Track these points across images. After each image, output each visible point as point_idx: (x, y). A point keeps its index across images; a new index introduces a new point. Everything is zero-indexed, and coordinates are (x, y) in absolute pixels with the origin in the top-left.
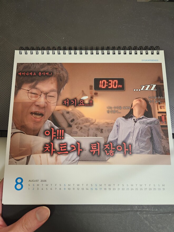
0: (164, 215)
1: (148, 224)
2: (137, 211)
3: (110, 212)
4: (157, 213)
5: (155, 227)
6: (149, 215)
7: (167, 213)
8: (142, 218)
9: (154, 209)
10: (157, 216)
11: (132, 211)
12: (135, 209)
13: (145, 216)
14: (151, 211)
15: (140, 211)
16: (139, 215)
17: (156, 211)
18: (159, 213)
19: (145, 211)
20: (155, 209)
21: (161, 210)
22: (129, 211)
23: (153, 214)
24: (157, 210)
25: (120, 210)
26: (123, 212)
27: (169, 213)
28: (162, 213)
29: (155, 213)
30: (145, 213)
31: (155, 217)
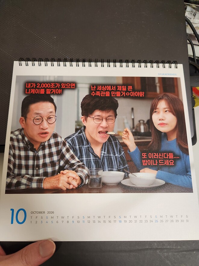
0: (188, 253)
2: (157, 249)
3: (126, 251)
4: (179, 250)
6: (170, 254)
7: (190, 251)
8: (163, 257)
9: (176, 246)
10: (180, 255)
11: (151, 249)
12: (154, 247)
13: (166, 254)
14: (173, 249)
15: (159, 249)
16: (159, 253)
18: (182, 251)
19: (166, 248)
21: (184, 247)
22: (147, 249)
23: (175, 252)
24: (179, 247)
25: (137, 248)
26: (141, 250)
27: (193, 250)
28: (186, 251)
29: (177, 251)
30: (165, 251)
31: (178, 256)
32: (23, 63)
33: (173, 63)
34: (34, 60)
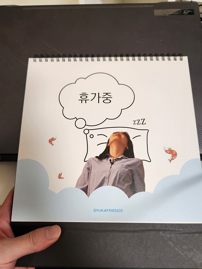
0: (190, 235)
1: (172, 245)
2: (160, 230)
3: (130, 231)
5: (180, 249)
6: (173, 235)
7: (193, 233)
8: (166, 238)
9: (178, 228)
10: (182, 236)
11: (154, 230)
12: (157, 228)
13: (168, 236)
14: (175, 231)
15: (162, 230)
16: (162, 234)
17: (181, 231)
18: (184, 233)
19: (169, 230)
20: (180, 229)
21: (186, 229)
22: (150, 230)
23: (177, 234)
24: (181, 229)
25: (141, 228)
26: (145, 230)
27: (196, 233)
28: (188, 233)
29: (179, 233)
30: (168, 232)
31: (180, 238)
32: (38, 59)
33: (179, 55)
34: (48, 56)
